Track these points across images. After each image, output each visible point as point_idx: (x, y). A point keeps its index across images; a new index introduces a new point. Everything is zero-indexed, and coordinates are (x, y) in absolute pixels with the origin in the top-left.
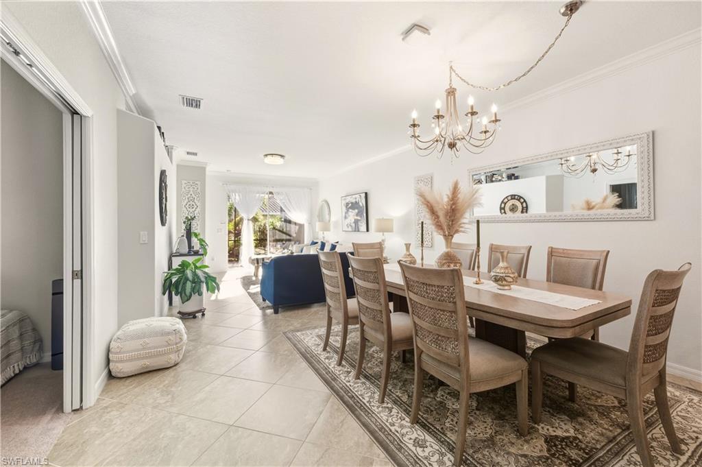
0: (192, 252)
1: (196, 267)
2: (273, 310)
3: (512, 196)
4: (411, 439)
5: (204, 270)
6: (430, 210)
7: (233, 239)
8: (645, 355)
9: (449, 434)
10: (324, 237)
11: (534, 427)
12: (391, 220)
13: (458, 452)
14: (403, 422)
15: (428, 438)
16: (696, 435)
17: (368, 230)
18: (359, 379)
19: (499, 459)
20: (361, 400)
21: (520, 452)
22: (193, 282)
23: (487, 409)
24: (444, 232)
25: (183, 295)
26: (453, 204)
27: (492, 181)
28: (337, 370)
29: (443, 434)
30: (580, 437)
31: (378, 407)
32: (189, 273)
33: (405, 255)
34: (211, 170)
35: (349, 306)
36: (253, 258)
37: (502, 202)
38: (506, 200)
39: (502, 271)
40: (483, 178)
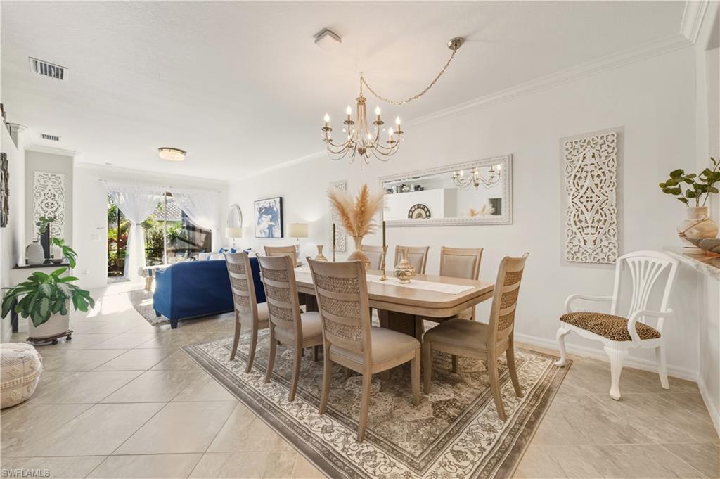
0: (49, 261)
1: (57, 280)
2: (170, 325)
3: (418, 205)
4: (319, 427)
5: (70, 283)
6: (341, 212)
7: (116, 248)
8: (499, 324)
9: (354, 416)
10: (234, 244)
11: (424, 397)
12: (305, 225)
13: (360, 429)
14: (313, 414)
15: (336, 423)
16: (532, 382)
17: (282, 236)
18: (269, 382)
19: (396, 428)
20: (270, 402)
21: (413, 419)
22: (52, 298)
23: (388, 390)
24: (354, 233)
25: (36, 315)
26: (362, 206)
27: (402, 191)
28: (246, 377)
29: (349, 417)
30: (458, 398)
31: (288, 406)
32: (46, 288)
33: (318, 256)
34: (78, 161)
35: (259, 310)
36: (144, 269)
37: (410, 210)
38: (413, 209)
39: (403, 267)
40: (394, 188)
